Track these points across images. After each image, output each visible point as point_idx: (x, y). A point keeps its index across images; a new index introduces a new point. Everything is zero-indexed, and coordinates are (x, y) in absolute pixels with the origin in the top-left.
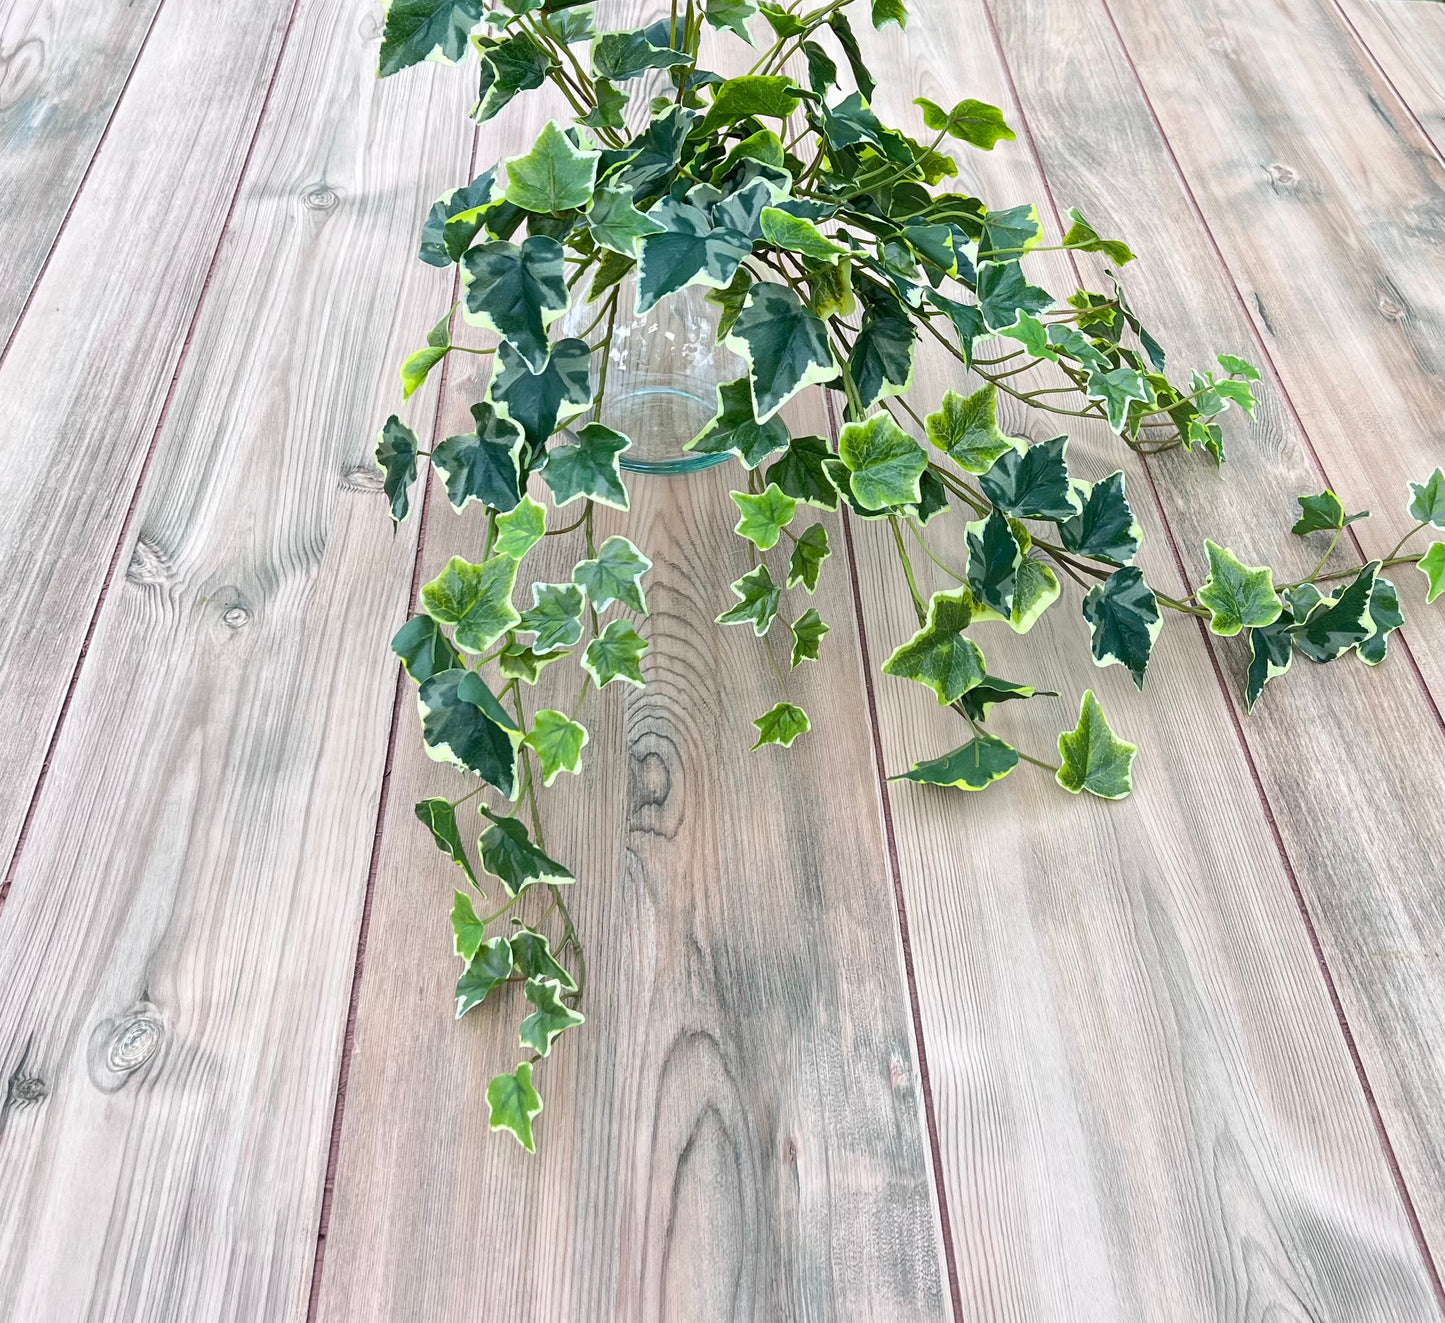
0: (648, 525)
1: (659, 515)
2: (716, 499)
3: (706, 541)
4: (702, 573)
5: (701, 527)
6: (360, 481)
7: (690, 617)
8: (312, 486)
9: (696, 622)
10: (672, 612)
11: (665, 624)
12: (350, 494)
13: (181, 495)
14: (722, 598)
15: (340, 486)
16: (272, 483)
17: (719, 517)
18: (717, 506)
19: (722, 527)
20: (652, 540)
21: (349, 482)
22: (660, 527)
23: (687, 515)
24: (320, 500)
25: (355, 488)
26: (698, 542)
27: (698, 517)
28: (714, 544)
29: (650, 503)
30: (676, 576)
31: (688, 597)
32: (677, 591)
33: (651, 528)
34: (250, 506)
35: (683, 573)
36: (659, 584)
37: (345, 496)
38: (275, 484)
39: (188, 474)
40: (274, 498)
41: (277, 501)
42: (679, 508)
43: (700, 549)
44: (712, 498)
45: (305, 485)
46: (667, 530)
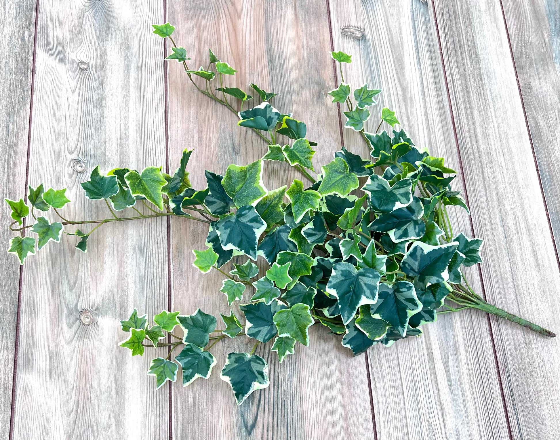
1: (239, 17)
2: (217, 26)
3: (221, 4)
5: (223, 10)
6: (357, 32)
8: (374, 29)
12: (359, 26)
13: (420, 24)
15: (364, 29)
16: (390, 31)
18: (217, 22)
19: (215, 11)
20: (241, 4)
21: (361, 32)
22: (239, 11)
24: (369, 21)
25: (358, 28)
27: (224, 16)
28: (218, 3)
29: (243, 23)
33: (242, 10)
34: (394, 19)
37: (361, 24)
38: (389, 31)
39: (422, 35)
40: (386, 23)
41: (385, 21)
42: (232, 21)
44: (219, 26)
45: (377, 30)
46: (235, 9)
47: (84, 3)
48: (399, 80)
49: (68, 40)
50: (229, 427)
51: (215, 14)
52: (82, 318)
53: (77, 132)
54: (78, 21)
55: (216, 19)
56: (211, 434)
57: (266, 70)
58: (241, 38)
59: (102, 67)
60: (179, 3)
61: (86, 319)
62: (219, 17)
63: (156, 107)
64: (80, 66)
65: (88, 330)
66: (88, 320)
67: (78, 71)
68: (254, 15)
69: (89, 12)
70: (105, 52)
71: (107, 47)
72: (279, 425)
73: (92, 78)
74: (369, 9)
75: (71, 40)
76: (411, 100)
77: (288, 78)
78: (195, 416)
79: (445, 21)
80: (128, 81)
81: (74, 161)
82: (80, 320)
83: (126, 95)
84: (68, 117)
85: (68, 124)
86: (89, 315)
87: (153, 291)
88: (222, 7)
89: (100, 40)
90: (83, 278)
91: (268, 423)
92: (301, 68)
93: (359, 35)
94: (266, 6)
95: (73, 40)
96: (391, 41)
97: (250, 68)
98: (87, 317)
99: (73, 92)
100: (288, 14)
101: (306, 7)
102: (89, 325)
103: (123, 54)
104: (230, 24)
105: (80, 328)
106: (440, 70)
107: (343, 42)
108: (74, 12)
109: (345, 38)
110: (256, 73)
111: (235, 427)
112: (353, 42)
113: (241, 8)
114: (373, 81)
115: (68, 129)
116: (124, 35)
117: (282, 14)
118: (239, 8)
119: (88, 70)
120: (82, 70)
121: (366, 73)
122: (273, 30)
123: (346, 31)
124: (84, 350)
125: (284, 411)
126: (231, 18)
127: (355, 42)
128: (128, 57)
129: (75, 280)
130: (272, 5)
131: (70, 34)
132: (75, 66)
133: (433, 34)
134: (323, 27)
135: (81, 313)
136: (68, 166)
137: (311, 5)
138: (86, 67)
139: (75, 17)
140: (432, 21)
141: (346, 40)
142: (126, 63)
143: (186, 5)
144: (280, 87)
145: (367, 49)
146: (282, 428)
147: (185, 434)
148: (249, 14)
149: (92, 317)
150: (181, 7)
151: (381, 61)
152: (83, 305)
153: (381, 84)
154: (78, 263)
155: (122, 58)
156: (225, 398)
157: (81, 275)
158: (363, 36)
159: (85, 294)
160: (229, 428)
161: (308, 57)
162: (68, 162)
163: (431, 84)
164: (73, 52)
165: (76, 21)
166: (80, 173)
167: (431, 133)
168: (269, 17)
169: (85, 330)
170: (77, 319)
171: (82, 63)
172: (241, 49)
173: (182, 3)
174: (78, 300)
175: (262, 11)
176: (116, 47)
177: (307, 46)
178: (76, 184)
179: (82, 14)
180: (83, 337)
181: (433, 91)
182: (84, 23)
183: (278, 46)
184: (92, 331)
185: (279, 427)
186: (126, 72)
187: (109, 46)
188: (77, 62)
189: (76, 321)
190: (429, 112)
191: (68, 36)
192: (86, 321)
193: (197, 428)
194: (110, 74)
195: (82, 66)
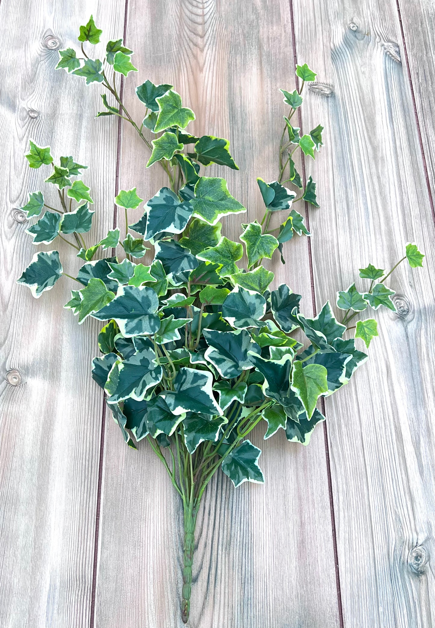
0: (206, 65)
1: (201, 70)
2: (177, 79)
3: (182, 57)
4: (185, 41)
5: (184, 64)
6: (326, 89)
7: (190, 23)
8: (344, 87)
9: (188, 21)
10: (197, 25)
11: (200, 20)
12: (328, 82)
13: (394, 84)
14: (177, 30)
15: (333, 86)
16: (361, 89)
17: (176, 69)
18: (177, 75)
19: (175, 64)
20: (204, 58)
21: (330, 89)
22: (201, 64)
23: (190, 70)
24: (339, 79)
25: (327, 86)
26: (186, 56)
27: (185, 69)
28: (179, 55)
29: (205, 77)
30: (195, 40)
31: (190, 31)
32: (195, 34)
33: (204, 64)
34: (366, 77)
35: (192, 42)
36: (202, 37)
37: (330, 81)
38: (360, 89)
39: (395, 94)
40: (357, 81)
41: (356, 79)
42: (193, 74)
43: (185, 52)
44: (179, 79)
45: (347, 87)
46: (198, 63)
47: (39, 52)
48: (370, 138)
49: (20, 88)
50: (165, 507)
51: (176, 66)
52: (10, 378)
53: (21, 181)
54: (32, 70)
55: (177, 71)
56: (145, 515)
57: (227, 124)
58: (202, 91)
59: (53, 115)
60: (139, 55)
61: (14, 379)
62: (179, 70)
63: (108, 158)
64: (30, 114)
65: (14, 392)
66: (15, 380)
67: (27, 119)
68: (217, 68)
69: (44, 62)
70: (57, 101)
71: (60, 96)
72: (223, 508)
73: (41, 126)
74: (339, 66)
75: (23, 88)
76: (383, 159)
77: (250, 134)
78: (127, 494)
79: (420, 81)
80: (80, 131)
81: (15, 211)
82: (7, 380)
83: (76, 145)
84: (13, 165)
85: (13, 172)
86: (17, 375)
87: (90, 351)
88: (183, 60)
89: (54, 89)
90: (14, 335)
91: (210, 505)
92: (264, 123)
93: (327, 92)
94: (230, 60)
95: (25, 89)
96: (362, 99)
97: (210, 122)
98: (14, 378)
99: (21, 140)
100: (253, 69)
101: (273, 62)
102: (16, 386)
103: (76, 103)
104: (191, 77)
105: (6, 389)
106: (414, 130)
107: (310, 99)
108: (29, 61)
109: (313, 94)
110: (215, 127)
111: (172, 507)
112: (321, 99)
113: (203, 61)
114: (341, 140)
115: (12, 177)
116: (79, 85)
117: (247, 68)
118: (201, 61)
119: (38, 119)
120: (32, 118)
121: (334, 131)
122: (237, 85)
123: (314, 88)
124: (8, 413)
125: (230, 492)
126: (192, 71)
127: (323, 99)
128: (81, 107)
129: (5, 335)
130: (236, 60)
131: (22, 83)
132: (25, 114)
133: (407, 93)
134: (289, 83)
135: (8, 372)
136: (8, 216)
137: (278, 61)
138: (36, 115)
139: (29, 66)
140: (407, 81)
141: (313, 97)
142: (79, 113)
143: (145, 57)
144: (240, 142)
145: (336, 106)
146: (226, 512)
147: (114, 514)
148: (211, 68)
149: (20, 377)
150: (141, 59)
151: (351, 118)
152: (12, 363)
153: (350, 142)
154: (9, 318)
155: (75, 108)
156: (162, 475)
157: (12, 331)
158: (333, 94)
159: (15, 352)
160: (165, 509)
161: (272, 112)
162: (9, 212)
163: (405, 144)
164: (24, 100)
165: (30, 70)
166: (21, 223)
167: (404, 194)
168: (232, 71)
169: (12, 391)
170: (4, 379)
171: (33, 111)
172: (201, 103)
173: (142, 55)
174: (7, 358)
175: (226, 65)
176: (69, 97)
177: (272, 102)
178: (15, 234)
179: (36, 63)
180: (9, 399)
181: (406, 151)
182: (38, 72)
183: (241, 100)
184: (19, 392)
185: (223, 511)
186: (78, 122)
187: (62, 95)
188: (27, 110)
189: (3, 381)
190: (402, 172)
191: (20, 84)
192: (14, 381)
193: (128, 507)
194: (61, 123)
195: (32, 115)
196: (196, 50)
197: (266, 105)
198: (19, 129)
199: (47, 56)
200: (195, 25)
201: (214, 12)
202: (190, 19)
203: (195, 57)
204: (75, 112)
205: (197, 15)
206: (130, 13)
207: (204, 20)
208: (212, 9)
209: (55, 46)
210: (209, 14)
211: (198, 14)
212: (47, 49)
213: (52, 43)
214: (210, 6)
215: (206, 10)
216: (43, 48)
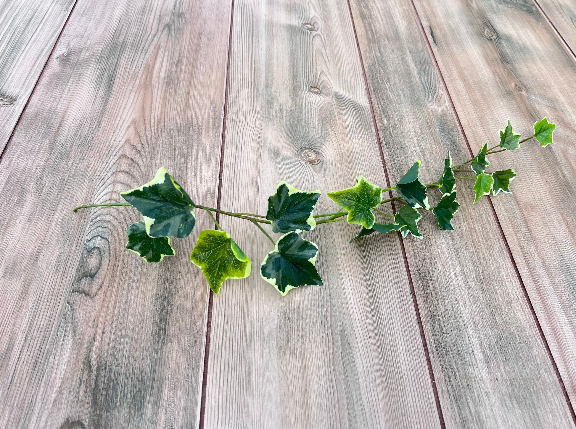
0: (127, 125)
4: (147, 152)
7: (135, 173)
9: (137, 176)
10: (127, 170)
11: (121, 177)
14: (154, 164)
17: (162, 123)
23: (147, 122)
26: (149, 135)
30: (134, 152)
31: (137, 163)
32: (132, 160)
35: (138, 151)
36: (124, 156)
43: (149, 139)
196: (135, 141)
197: (72, 89)
198: (326, 79)
199: (314, 142)
200: (129, 171)
201: (98, 187)
202: (135, 178)
203: (138, 134)
204: (273, 90)
205: (123, 183)
206: (214, 189)
207: (115, 177)
208: (100, 191)
209: (306, 153)
210: (106, 184)
211: (121, 185)
212: (315, 150)
213: (310, 156)
214: (101, 195)
215: (109, 189)
216: (321, 152)
